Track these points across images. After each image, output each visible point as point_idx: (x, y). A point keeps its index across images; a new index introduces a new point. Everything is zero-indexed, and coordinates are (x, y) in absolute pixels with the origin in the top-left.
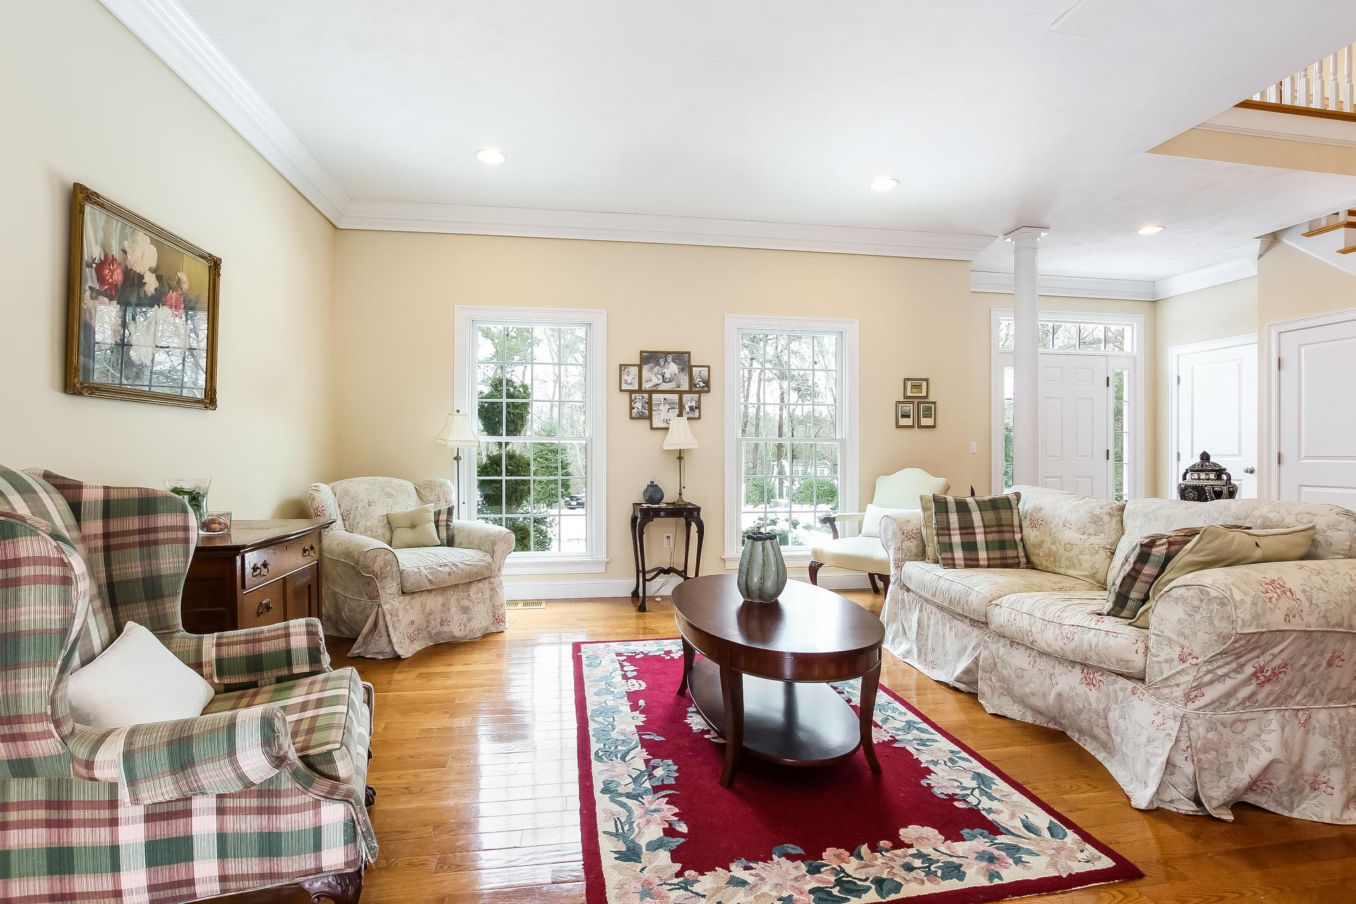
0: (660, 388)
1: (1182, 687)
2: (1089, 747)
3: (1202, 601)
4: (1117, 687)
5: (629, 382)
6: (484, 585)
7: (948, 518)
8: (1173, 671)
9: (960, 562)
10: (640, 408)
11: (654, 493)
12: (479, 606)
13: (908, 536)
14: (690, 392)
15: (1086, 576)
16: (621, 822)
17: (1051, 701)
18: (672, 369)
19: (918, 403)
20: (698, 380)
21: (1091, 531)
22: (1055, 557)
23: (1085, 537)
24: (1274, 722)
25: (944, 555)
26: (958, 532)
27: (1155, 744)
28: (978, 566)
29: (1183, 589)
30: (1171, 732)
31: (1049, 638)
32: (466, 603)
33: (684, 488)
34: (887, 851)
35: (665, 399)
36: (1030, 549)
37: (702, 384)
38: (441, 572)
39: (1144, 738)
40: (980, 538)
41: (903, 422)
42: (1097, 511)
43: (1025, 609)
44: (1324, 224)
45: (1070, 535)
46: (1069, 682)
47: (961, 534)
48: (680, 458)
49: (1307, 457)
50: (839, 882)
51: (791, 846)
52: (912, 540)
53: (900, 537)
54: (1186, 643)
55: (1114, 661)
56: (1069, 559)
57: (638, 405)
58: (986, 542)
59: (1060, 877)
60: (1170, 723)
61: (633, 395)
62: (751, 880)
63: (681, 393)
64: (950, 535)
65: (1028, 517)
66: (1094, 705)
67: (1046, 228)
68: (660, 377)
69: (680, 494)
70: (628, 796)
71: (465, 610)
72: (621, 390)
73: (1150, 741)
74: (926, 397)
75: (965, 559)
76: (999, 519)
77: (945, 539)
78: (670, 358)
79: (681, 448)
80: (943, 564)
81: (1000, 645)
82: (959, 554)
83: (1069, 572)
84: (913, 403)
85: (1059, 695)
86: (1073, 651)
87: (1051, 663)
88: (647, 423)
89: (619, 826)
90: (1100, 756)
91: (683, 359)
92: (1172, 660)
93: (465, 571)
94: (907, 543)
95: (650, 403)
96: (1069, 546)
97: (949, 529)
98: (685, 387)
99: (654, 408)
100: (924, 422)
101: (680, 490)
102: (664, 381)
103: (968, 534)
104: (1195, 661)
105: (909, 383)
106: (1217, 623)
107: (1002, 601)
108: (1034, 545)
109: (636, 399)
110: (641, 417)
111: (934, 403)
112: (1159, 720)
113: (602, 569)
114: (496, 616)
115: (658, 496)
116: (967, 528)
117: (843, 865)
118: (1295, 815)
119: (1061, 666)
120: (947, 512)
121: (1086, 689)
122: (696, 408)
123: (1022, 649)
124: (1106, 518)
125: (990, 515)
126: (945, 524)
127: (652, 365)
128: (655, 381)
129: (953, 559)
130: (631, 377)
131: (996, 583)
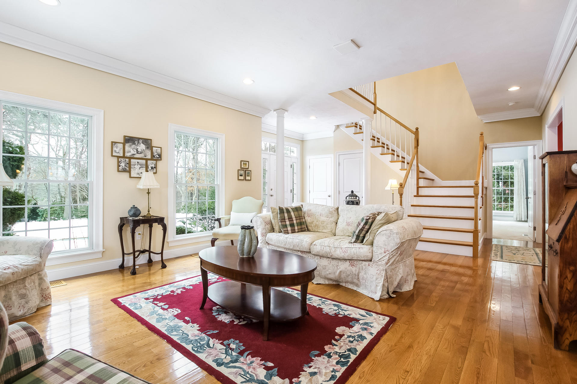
0: (136, 156)
1: (385, 261)
2: (350, 286)
3: (391, 234)
4: (363, 265)
5: (117, 151)
6: (35, 277)
7: (284, 215)
8: (382, 257)
9: (290, 231)
10: (124, 166)
11: (136, 211)
12: (33, 291)
13: (267, 223)
14: (151, 159)
15: (329, 232)
16: (243, 375)
17: (337, 274)
18: (142, 147)
19: (245, 170)
20: (156, 154)
21: (330, 216)
22: (318, 227)
23: (328, 219)
24: (401, 266)
25: (285, 229)
26: (288, 220)
27: (379, 279)
28: (295, 232)
29: (385, 231)
30: (383, 275)
31: (338, 253)
32: (23, 291)
33: (150, 208)
34: (340, 339)
35: (138, 162)
36: (308, 224)
37: (157, 156)
38: (6, 273)
39: (374, 278)
40: (295, 222)
41: (241, 178)
42: (331, 210)
43: (326, 245)
44: (350, 125)
45: (323, 218)
46: (344, 266)
47: (289, 221)
48: (149, 193)
49: (346, 192)
50: (341, 357)
51: (313, 352)
52: (269, 225)
53: (264, 224)
54: (386, 247)
55: (362, 257)
56: (323, 227)
57: (123, 165)
58: (297, 223)
59: (383, 327)
60: (382, 272)
61: (120, 159)
62: (316, 370)
63: (147, 160)
64: (285, 221)
65: (306, 213)
66: (354, 272)
67: (287, 111)
68: (135, 151)
69: (149, 211)
70: (232, 362)
71: (23, 296)
72: (112, 156)
73: (376, 279)
74: (248, 168)
75: (291, 230)
76: (299, 214)
77: (284, 223)
78: (141, 141)
79: (149, 187)
80: (284, 233)
81: (316, 259)
82: (289, 228)
83: (323, 231)
84: (243, 170)
85: (341, 272)
86: (348, 256)
87: (337, 262)
88: (128, 174)
89: (245, 377)
90: (355, 288)
91: (148, 142)
92: (382, 253)
93: (24, 270)
94: (267, 226)
95: (129, 164)
96: (323, 222)
97: (285, 219)
98: (149, 157)
99: (132, 167)
100: (248, 178)
101: (149, 209)
102: (137, 153)
103: (291, 221)
104: (388, 252)
105: (242, 162)
106: (396, 240)
107: (316, 243)
108: (309, 223)
109: (121, 161)
110: (124, 171)
111: (251, 171)
112: (379, 272)
113: (100, 256)
114: (44, 295)
115: (138, 212)
116: (290, 218)
117: (335, 350)
118: (403, 291)
119: (341, 262)
120: (284, 213)
121: (351, 268)
122: (155, 168)
123: (325, 259)
124: (334, 212)
125: (296, 213)
126: (284, 217)
127: (131, 144)
128: (133, 152)
129: (288, 230)
130: (118, 149)
131: (310, 237)
